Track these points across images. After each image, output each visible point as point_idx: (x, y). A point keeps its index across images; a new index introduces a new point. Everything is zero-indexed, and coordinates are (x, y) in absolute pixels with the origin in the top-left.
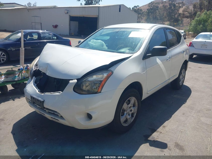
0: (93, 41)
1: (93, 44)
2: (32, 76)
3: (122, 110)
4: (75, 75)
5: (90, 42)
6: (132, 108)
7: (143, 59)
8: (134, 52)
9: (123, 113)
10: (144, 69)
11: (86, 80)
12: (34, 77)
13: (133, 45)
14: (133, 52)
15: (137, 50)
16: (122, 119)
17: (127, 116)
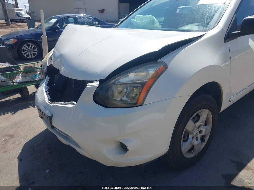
0: (138, 17)
1: (137, 22)
2: (45, 74)
3: (185, 132)
4: (97, 73)
5: (133, 20)
6: (203, 129)
7: (225, 41)
8: (207, 28)
9: (186, 137)
10: (227, 57)
11: (115, 82)
12: (48, 76)
13: (206, 16)
14: (205, 28)
15: (213, 25)
16: (185, 147)
17: (194, 142)
